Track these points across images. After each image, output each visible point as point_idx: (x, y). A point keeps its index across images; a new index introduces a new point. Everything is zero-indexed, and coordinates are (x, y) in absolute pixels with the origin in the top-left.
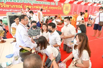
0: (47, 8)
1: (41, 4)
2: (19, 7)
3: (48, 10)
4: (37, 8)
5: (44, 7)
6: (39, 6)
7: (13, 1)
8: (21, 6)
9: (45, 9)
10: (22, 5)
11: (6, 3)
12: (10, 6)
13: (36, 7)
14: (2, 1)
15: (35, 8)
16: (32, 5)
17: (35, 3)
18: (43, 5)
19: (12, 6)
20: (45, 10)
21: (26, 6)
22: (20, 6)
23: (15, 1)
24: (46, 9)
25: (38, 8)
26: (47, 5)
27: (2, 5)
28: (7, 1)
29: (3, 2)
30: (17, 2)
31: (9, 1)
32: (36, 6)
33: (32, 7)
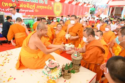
0: (34, 6)
3: (36, 10)
5: (31, 6)
6: (23, 4)
9: (32, 8)
16: (14, 3)
18: (28, 3)
20: (32, 9)
21: (5, 3)
24: (33, 8)
25: (22, 7)
26: (34, 3)
33: (14, 5)
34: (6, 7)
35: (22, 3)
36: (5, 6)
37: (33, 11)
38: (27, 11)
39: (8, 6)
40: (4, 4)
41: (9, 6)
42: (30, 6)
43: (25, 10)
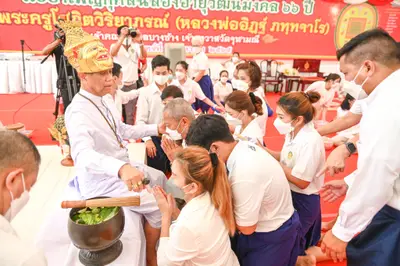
0: (263, 25)
1: (241, 10)
2: (158, 23)
3: (268, 35)
4: (221, 28)
5: (253, 23)
6: (230, 21)
7: (137, 4)
8: (165, 20)
9: (255, 32)
10: (167, 16)
11: (114, 10)
12: (128, 21)
13: (218, 25)
14: (103, 5)
15: (215, 28)
16: (205, 17)
17: (216, 9)
18: (246, 14)
19: (133, 22)
20: (254, 35)
21: (182, 20)
22: (160, 20)
23: (145, 2)
24: (259, 30)
25: (226, 28)
26: (264, 15)
27: (101, 19)
28: (119, 4)
29: (105, 9)
30: (150, 5)
31: (125, 4)
32: (220, 21)
33: (205, 23)
34: (185, 32)
35: (227, 18)
36: (183, 27)
37: (257, 41)
38: (238, 40)
39: (188, 27)
40: (180, 24)
41: (191, 26)
42: (250, 25)
43: (233, 39)
